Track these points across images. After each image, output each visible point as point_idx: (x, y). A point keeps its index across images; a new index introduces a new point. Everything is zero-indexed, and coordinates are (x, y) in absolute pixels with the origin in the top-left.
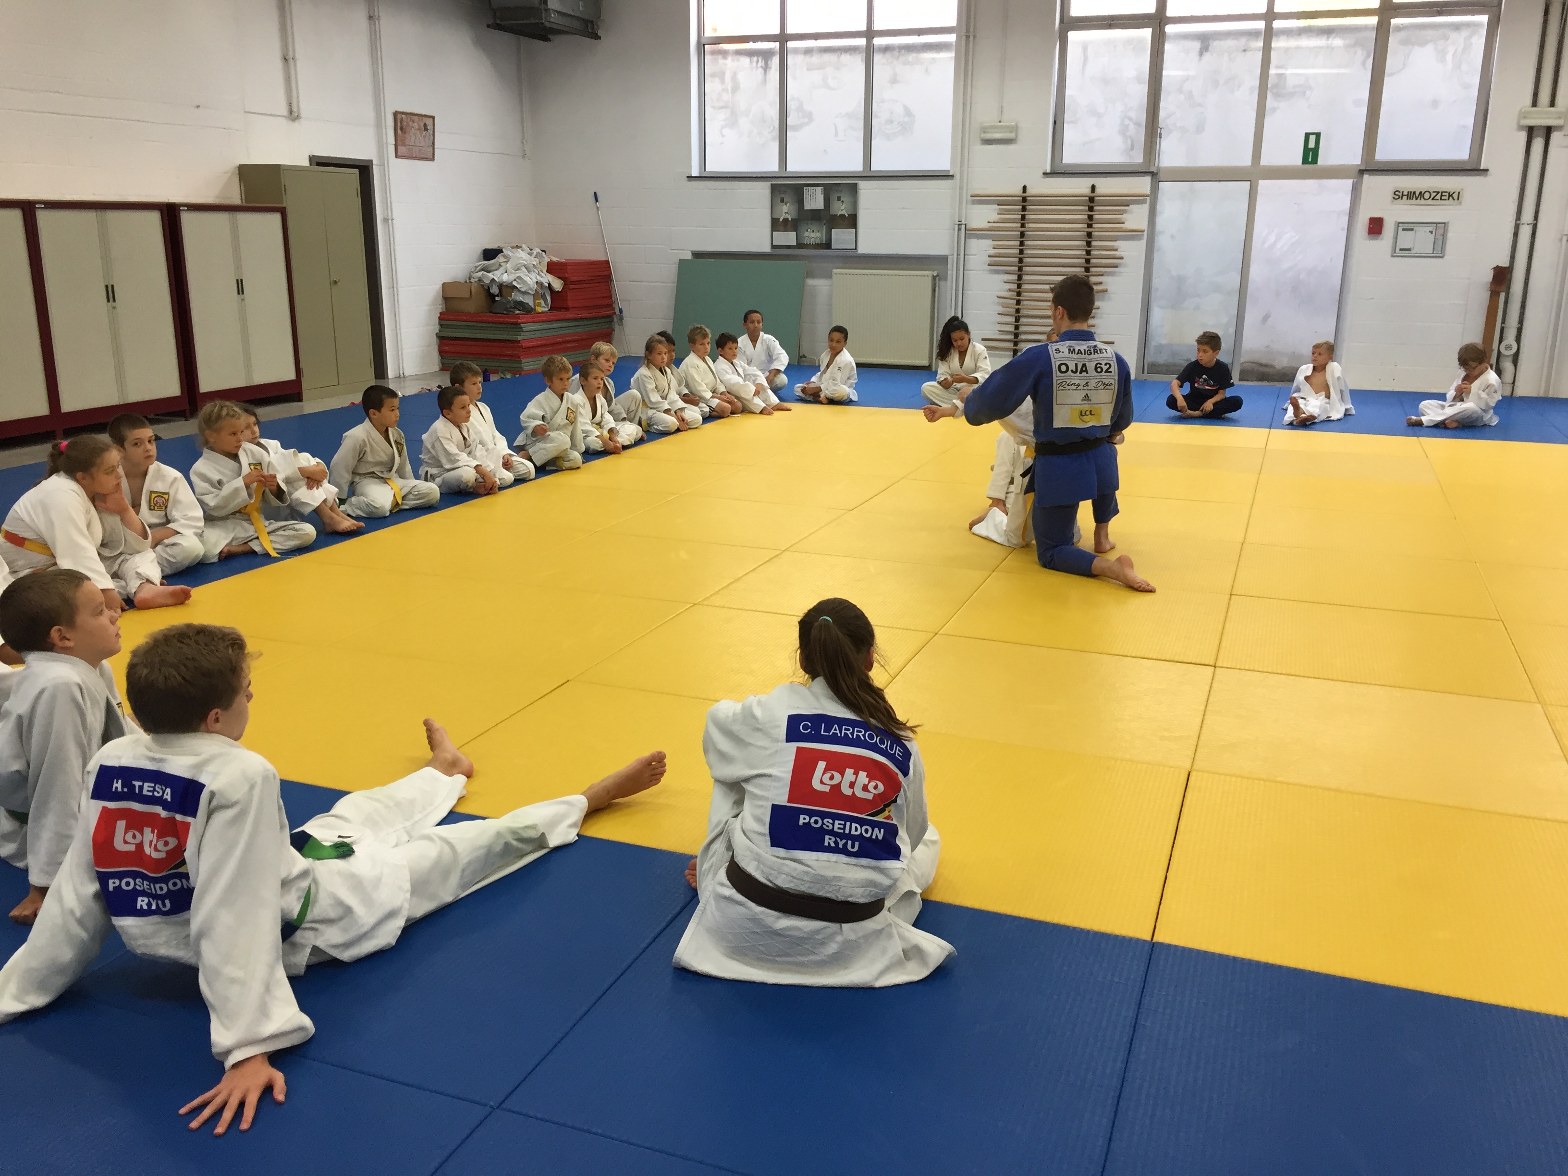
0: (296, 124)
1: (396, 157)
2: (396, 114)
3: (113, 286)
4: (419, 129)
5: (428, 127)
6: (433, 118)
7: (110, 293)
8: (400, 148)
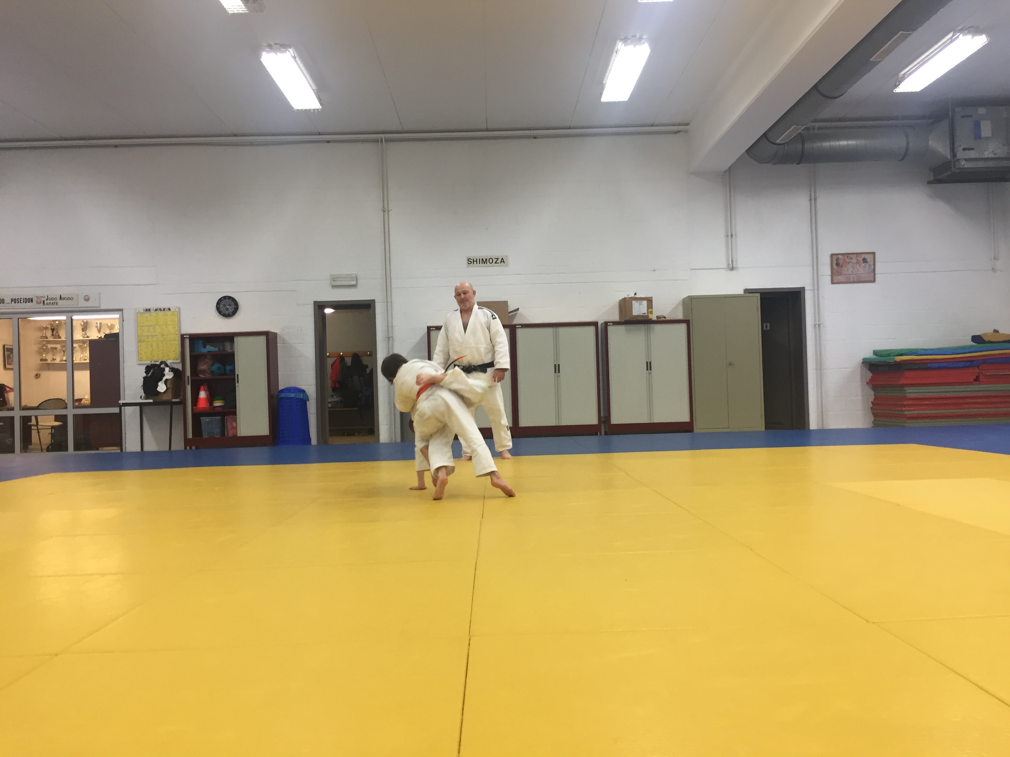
0: (734, 272)
1: (833, 283)
2: (832, 255)
3: (559, 365)
4: (858, 262)
5: (868, 260)
6: (874, 253)
7: (557, 369)
8: (835, 278)
